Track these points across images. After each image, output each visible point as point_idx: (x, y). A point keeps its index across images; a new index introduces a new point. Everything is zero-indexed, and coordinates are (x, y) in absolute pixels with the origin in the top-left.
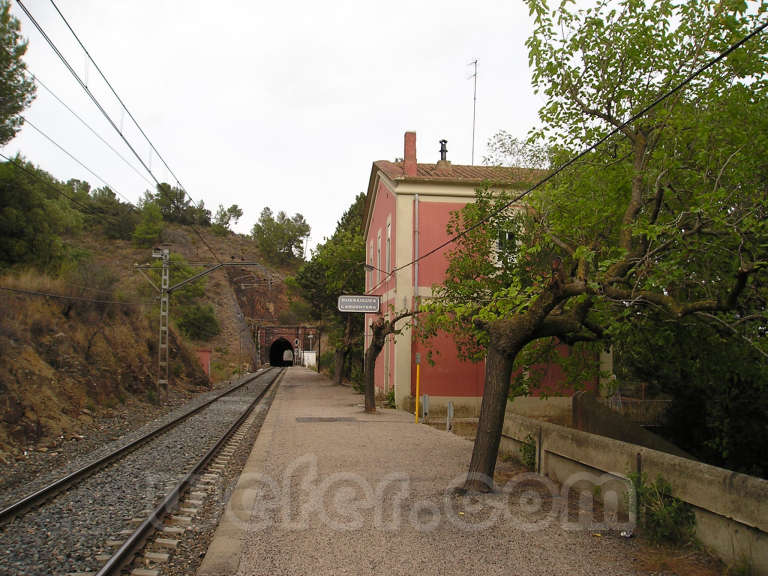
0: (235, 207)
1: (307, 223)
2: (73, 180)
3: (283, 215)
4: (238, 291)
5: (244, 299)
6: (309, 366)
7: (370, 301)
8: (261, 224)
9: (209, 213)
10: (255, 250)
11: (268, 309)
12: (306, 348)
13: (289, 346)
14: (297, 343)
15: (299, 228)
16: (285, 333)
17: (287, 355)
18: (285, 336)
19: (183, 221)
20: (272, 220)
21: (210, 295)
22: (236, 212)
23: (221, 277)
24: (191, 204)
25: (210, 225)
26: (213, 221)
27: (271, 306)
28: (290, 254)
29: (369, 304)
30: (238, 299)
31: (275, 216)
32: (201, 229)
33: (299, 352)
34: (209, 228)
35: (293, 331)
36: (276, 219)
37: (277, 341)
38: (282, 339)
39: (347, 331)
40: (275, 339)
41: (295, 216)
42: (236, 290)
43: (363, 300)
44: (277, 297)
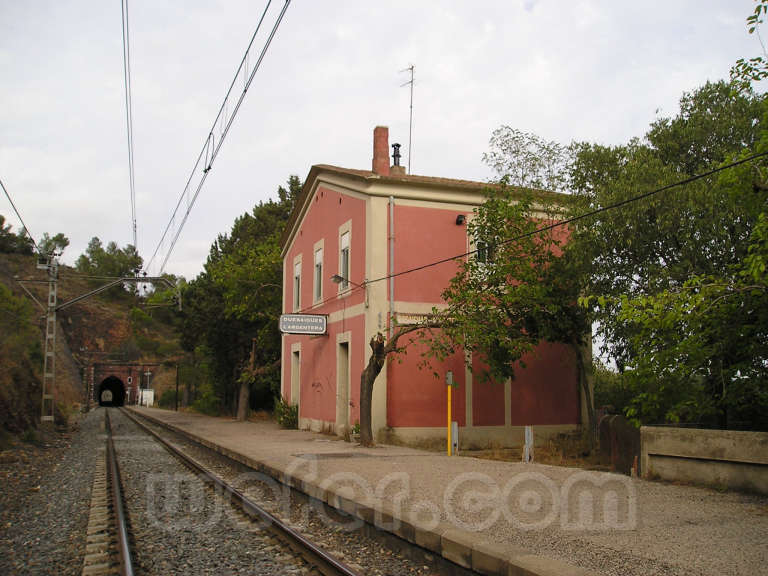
0: (61, 235)
1: (139, 255)
3: (113, 246)
4: (66, 326)
5: (71, 334)
6: (150, 406)
7: (316, 321)
8: (88, 255)
9: (32, 241)
10: (82, 283)
11: (97, 345)
12: (144, 386)
14: (130, 381)
15: (132, 260)
16: (117, 371)
18: (116, 374)
20: (102, 250)
22: (62, 241)
24: (11, 231)
25: (32, 254)
26: (35, 250)
27: (101, 343)
28: (121, 287)
29: (314, 324)
30: (65, 334)
31: (105, 247)
32: (23, 259)
33: (138, 390)
34: (31, 258)
35: (125, 368)
36: (105, 249)
37: (108, 379)
38: (112, 377)
39: (251, 360)
40: (105, 378)
41: (126, 247)
42: (62, 324)
43: (308, 320)
44: (107, 332)
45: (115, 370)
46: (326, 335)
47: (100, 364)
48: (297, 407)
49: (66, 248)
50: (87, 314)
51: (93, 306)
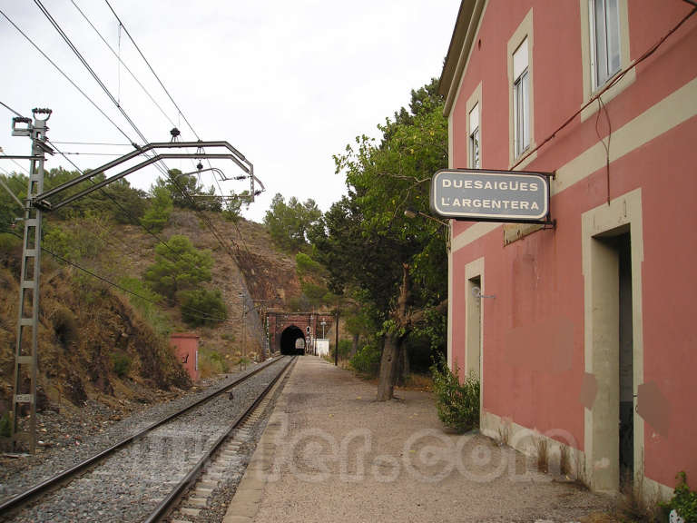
0: (246, 193)
1: (319, 208)
3: (294, 201)
5: (253, 285)
6: (323, 356)
7: (522, 188)
8: (272, 211)
9: (220, 198)
10: (266, 236)
11: (279, 295)
12: (319, 335)
13: (300, 334)
14: (309, 330)
15: (311, 213)
17: (299, 343)
18: (296, 324)
19: (193, 207)
20: (284, 205)
21: (218, 280)
22: (247, 198)
23: (230, 262)
24: (203, 190)
25: (221, 211)
26: (224, 207)
27: (282, 293)
28: (302, 239)
29: (519, 196)
30: (248, 284)
31: (287, 202)
32: (212, 215)
33: (311, 340)
34: (220, 215)
35: (304, 318)
36: (287, 205)
37: (288, 328)
38: (293, 326)
39: (401, 299)
40: (285, 327)
41: (306, 201)
42: (246, 276)
43: (503, 186)
44: (287, 283)
45: (296, 320)
46: (550, 222)
47: (280, 314)
48: (477, 388)
49: (251, 204)
50: (269, 265)
51: (275, 258)
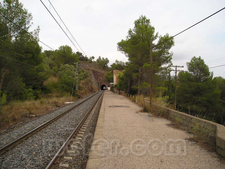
0: (93, 57)
2: (56, 50)
3: (103, 58)
4: (95, 75)
5: (96, 77)
12: (108, 87)
13: (105, 86)
14: (107, 85)
15: (107, 61)
16: (104, 84)
17: (104, 88)
19: (82, 60)
21: (90, 76)
22: (93, 58)
23: (91, 72)
27: (101, 78)
31: (102, 58)
33: (107, 87)
35: (106, 83)
40: (102, 85)
47: (101, 82)
50: (99, 73)
